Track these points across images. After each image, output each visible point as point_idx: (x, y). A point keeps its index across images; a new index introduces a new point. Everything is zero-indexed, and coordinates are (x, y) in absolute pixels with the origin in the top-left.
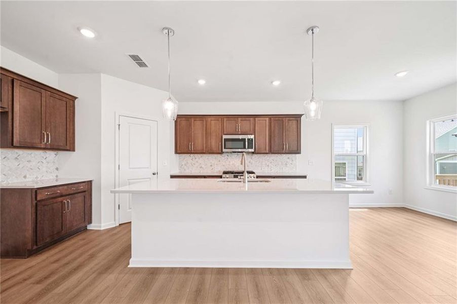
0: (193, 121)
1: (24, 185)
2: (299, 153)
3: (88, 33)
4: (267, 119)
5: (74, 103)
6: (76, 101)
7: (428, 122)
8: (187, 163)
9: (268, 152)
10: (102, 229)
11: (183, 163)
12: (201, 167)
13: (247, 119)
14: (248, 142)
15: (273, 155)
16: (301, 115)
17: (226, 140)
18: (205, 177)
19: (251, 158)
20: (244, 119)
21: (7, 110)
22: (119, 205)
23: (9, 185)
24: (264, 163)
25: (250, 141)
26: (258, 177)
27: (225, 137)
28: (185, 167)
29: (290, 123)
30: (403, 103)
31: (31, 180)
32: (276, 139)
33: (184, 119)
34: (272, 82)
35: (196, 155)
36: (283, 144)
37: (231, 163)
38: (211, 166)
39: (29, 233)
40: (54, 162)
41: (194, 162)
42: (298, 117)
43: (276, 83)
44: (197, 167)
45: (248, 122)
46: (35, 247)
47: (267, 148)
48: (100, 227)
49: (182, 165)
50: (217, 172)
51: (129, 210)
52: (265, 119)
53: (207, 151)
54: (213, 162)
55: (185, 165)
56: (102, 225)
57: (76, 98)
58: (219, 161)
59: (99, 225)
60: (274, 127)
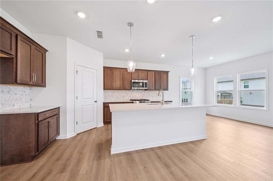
0: (114, 71)
1: (13, 111)
2: (168, 90)
3: (82, 15)
4: (154, 73)
5: (45, 54)
6: (47, 53)
7: (215, 78)
8: (109, 95)
9: (154, 89)
10: (68, 138)
11: (107, 95)
12: (117, 98)
13: (144, 72)
14: (145, 84)
15: (156, 91)
16: (169, 72)
17: (134, 83)
18: (123, 103)
19: (144, 93)
20: (142, 72)
21: (13, 56)
22: (77, 122)
23: (4, 112)
24: (150, 95)
25: (146, 83)
26: (151, 102)
27: (133, 81)
28: (108, 98)
29: (164, 75)
30: (205, 69)
31: (17, 108)
32: (158, 83)
33: (109, 69)
34: (161, 55)
35: (114, 90)
36: (161, 86)
37: (134, 95)
38: (123, 97)
39: (33, 144)
40: (29, 95)
41: (113, 95)
42: (167, 73)
43: (163, 56)
44: (115, 98)
45: (144, 74)
46: (37, 153)
47: (154, 87)
48: (66, 137)
49: (106, 96)
50: (126, 100)
51: (82, 125)
52: (152, 72)
53: (123, 88)
54: (124, 95)
55: (108, 96)
56: (67, 135)
57: (47, 51)
58: (128, 94)
59: (66, 136)
60: (157, 77)
